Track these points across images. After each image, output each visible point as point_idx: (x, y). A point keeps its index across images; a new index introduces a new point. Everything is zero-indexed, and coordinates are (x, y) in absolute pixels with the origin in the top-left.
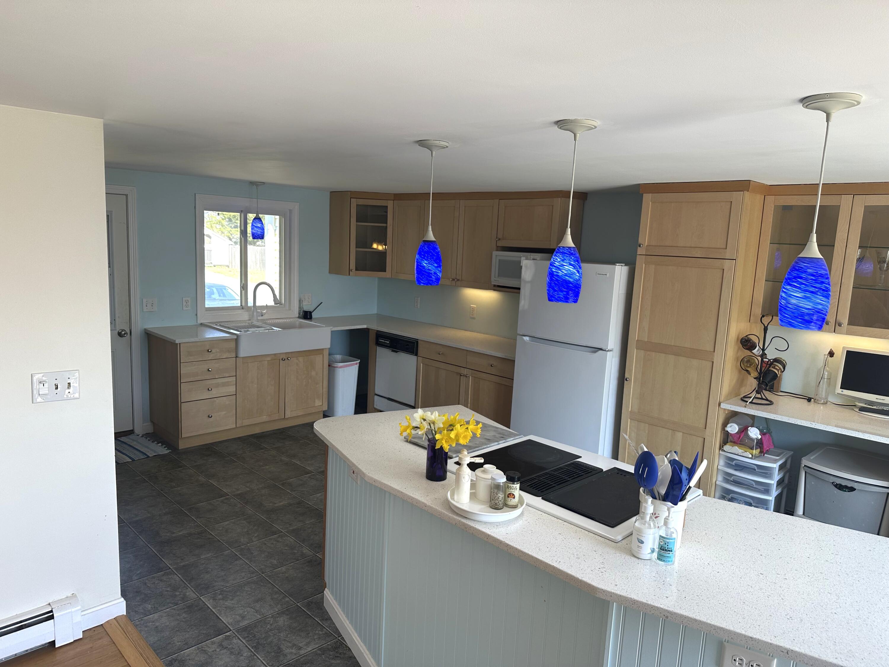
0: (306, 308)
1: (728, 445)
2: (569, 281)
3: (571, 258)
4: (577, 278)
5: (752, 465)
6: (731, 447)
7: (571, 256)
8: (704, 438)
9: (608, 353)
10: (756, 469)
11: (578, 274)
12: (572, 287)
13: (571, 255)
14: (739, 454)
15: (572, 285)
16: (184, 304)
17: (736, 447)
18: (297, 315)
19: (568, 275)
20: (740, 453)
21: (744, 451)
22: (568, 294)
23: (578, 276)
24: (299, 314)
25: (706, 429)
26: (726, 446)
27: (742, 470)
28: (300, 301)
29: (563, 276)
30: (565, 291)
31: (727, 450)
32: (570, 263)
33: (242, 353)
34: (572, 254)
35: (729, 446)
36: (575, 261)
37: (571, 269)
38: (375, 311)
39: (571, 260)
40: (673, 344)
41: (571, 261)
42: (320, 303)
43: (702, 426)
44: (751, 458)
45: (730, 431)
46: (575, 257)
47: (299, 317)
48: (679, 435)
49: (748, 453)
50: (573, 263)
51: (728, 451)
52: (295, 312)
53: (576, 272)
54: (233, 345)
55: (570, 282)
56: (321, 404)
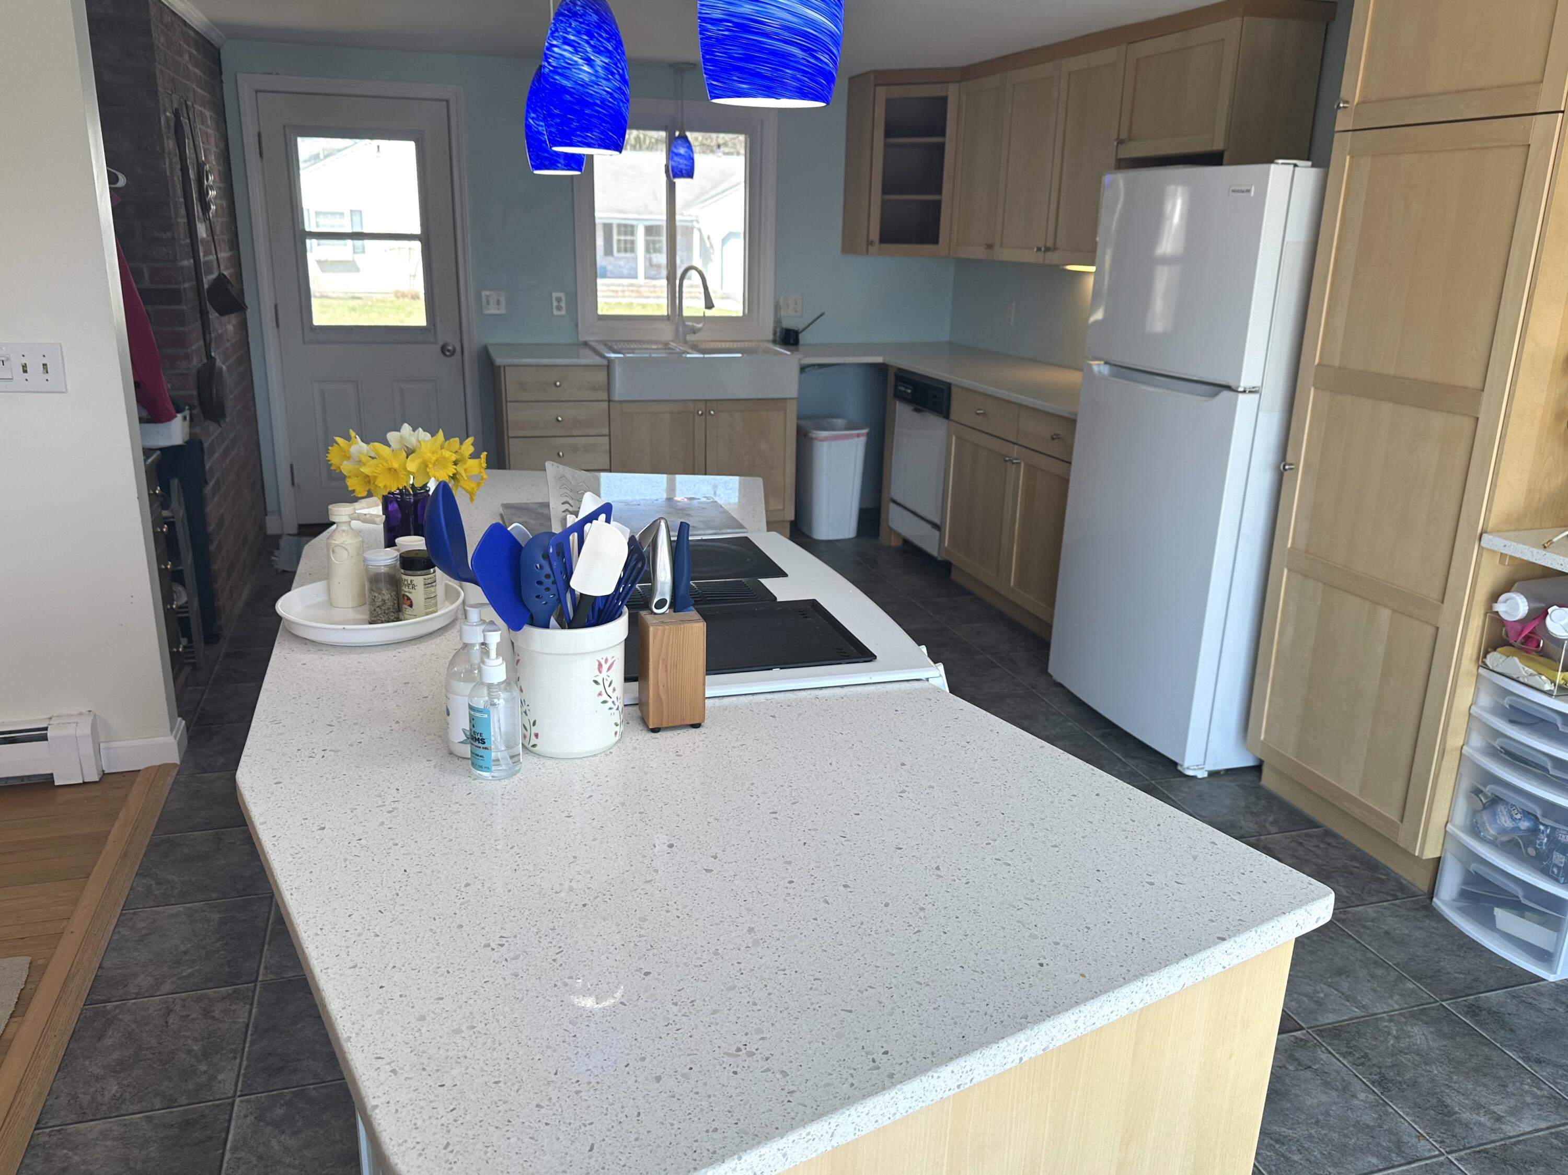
0: (789, 323)
1: (1500, 653)
2: (563, 87)
3: (570, 26)
4: (586, 78)
5: (1549, 713)
6: (1504, 658)
7: (571, 21)
8: (1438, 628)
9: (1241, 396)
10: (1559, 725)
11: (586, 68)
12: (570, 102)
13: (570, 17)
14: (1521, 680)
15: (571, 96)
16: (555, 304)
17: (1516, 659)
18: (771, 337)
19: (560, 70)
20: (1524, 677)
21: (1534, 673)
22: (567, 122)
23: (588, 73)
24: (775, 334)
25: (1442, 602)
26: (1495, 653)
27: (1531, 724)
28: (777, 308)
29: (551, 74)
30: (558, 116)
31: (1493, 664)
32: (565, 38)
33: (618, 395)
34: (575, 15)
35: (1499, 655)
36: (579, 32)
37: (567, 54)
38: (945, 336)
39: (569, 30)
40: (1392, 372)
41: (568, 33)
42: (819, 314)
43: (1435, 595)
44: (1549, 693)
45: (1506, 612)
46: (581, 23)
47: (774, 342)
48: (1385, 614)
49: (1543, 677)
50: (572, 38)
51: (1496, 669)
52: (768, 329)
53: (580, 61)
54: (601, 376)
55: (564, 90)
56: (780, 507)
